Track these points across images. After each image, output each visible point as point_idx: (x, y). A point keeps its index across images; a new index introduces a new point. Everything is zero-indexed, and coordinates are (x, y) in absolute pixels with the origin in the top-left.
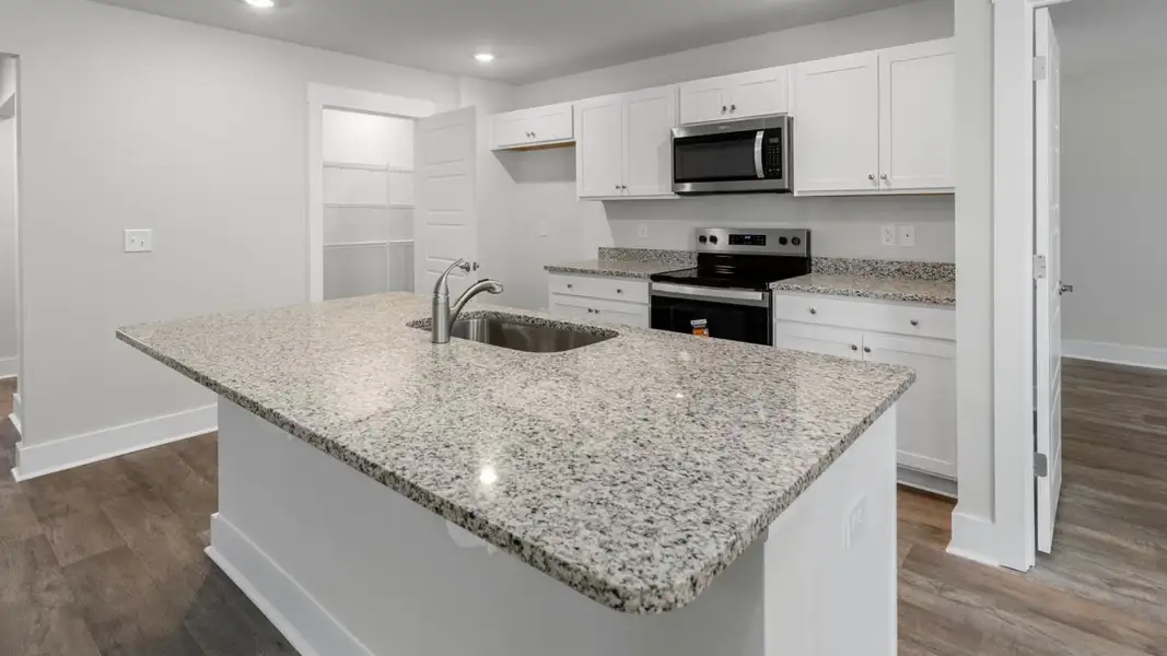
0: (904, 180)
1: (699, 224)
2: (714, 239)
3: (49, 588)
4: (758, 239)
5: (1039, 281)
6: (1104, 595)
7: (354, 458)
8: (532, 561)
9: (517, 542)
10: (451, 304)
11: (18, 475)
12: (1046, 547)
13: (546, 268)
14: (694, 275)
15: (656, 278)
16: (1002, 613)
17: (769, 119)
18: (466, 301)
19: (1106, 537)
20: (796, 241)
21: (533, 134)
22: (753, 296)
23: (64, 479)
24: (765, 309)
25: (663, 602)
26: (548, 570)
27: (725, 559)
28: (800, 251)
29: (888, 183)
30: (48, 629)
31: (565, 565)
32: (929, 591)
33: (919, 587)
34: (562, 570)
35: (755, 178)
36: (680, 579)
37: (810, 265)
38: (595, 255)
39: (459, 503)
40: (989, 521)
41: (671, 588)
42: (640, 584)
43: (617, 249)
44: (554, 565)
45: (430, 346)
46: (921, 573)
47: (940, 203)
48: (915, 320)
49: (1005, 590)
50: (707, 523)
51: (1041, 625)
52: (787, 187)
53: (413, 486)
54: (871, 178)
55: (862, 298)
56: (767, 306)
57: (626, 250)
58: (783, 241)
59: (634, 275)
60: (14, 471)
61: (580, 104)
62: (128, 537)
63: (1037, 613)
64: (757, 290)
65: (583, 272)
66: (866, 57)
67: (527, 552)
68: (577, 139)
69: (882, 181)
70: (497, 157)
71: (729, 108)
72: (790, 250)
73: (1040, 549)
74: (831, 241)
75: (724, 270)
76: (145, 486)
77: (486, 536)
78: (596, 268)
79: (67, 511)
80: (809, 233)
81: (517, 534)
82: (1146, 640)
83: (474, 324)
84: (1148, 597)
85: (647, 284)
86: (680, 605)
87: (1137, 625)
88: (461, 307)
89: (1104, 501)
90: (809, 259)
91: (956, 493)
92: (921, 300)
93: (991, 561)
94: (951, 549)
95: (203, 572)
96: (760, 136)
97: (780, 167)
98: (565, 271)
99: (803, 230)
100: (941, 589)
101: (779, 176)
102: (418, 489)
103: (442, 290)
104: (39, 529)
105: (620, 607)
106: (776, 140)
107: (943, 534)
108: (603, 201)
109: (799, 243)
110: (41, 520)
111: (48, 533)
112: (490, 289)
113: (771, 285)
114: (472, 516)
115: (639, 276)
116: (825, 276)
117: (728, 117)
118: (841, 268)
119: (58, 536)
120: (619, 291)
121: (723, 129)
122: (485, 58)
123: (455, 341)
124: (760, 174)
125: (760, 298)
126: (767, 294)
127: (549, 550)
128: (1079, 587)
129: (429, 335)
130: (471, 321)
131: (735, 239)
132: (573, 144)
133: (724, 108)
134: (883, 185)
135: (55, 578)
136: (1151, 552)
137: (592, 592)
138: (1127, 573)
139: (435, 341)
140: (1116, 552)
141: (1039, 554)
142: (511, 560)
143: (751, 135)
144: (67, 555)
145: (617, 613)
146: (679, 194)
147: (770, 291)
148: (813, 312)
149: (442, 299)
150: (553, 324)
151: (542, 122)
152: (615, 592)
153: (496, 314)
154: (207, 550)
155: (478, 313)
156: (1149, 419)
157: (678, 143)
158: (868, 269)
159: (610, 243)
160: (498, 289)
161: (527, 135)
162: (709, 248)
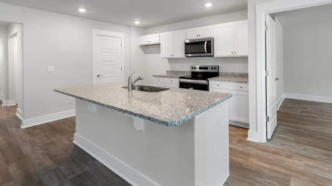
0: (240, 53)
1: (192, 64)
2: (195, 68)
3: (37, 150)
4: (206, 68)
5: (267, 77)
6: (281, 147)
7: (117, 109)
8: (152, 121)
9: (150, 118)
10: (132, 82)
11: (22, 127)
12: (269, 138)
13: (153, 76)
14: (191, 77)
15: (181, 78)
16: (257, 151)
17: (208, 38)
18: (135, 82)
19: (284, 136)
20: (215, 68)
21: (149, 41)
22: (204, 82)
23: (34, 128)
24: (207, 85)
25: (174, 124)
26: (155, 122)
27: (185, 120)
28: (216, 71)
29: (236, 54)
30: (39, 157)
31: (158, 120)
32: (241, 147)
33: (239, 146)
34: (158, 121)
35: (204, 53)
36: (177, 121)
37: (219, 74)
38: (166, 73)
39: (139, 113)
40: (256, 132)
41: (175, 122)
42: (170, 121)
43: (171, 71)
44: (156, 120)
45: (128, 91)
46: (240, 144)
47: (245, 59)
48: (241, 86)
49: (258, 147)
50: (183, 115)
51: (264, 153)
52: (212, 55)
53: (130, 112)
54: (232, 53)
55: (229, 82)
56: (207, 84)
57: (173, 71)
58: (212, 68)
59: (175, 77)
60: (21, 126)
61: (161, 34)
62: (54, 140)
63: (264, 151)
64: (205, 80)
65: (163, 77)
66: (231, 24)
67: (152, 119)
68: (161, 43)
69: (235, 54)
70: (140, 47)
71: (198, 36)
72: (214, 71)
73: (268, 138)
74: (224, 68)
75: (200, 76)
76: (55, 129)
77: (144, 118)
78: (166, 75)
79: (37, 134)
80: (218, 67)
81: (150, 117)
82: (287, 155)
83: (136, 88)
84: (290, 147)
85: (178, 80)
86: (177, 125)
87: (286, 152)
88: (134, 83)
89: (286, 129)
90: (218, 73)
91: (249, 127)
92: (243, 82)
93: (257, 141)
94: (247, 139)
95: (73, 146)
96: (206, 42)
97: (211, 50)
98: (158, 76)
99: (217, 66)
100: (244, 147)
101: (210, 52)
102: (131, 112)
103: (130, 79)
104: (31, 138)
105: (167, 125)
106: (210, 44)
107: (246, 136)
108: (168, 59)
109: (216, 69)
110: (31, 136)
111: (33, 139)
112: (141, 79)
113: (208, 79)
114: (142, 115)
115: (176, 77)
116: (222, 77)
117: (198, 38)
118: (226, 75)
119: (36, 140)
120: (171, 81)
121: (197, 41)
122: (137, 22)
123: (133, 90)
124: (206, 52)
125: (206, 82)
126: (207, 81)
127: (155, 118)
128: (275, 146)
129: (128, 90)
130: (136, 87)
131: (200, 68)
132: (160, 44)
133: (197, 36)
134: (235, 55)
135: (38, 148)
136: (294, 139)
137: (163, 124)
138: (287, 143)
139: (129, 90)
140: (285, 139)
141: (267, 139)
142: (149, 121)
143: (204, 42)
144: (40, 143)
145: (167, 126)
146: (187, 57)
147: (208, 80)
148: (218, 85)
149: (130, 81)
150: (155, 87)
151: (152, 38)
152: (166, 123)
153: (142, 85)
154: (73, 142)
155: (137, 85)
156: (302, 112)
157: (186, 44)
158: (232, 75)
159: (169, 70)
160: (143, 79)
161: (148, 42)
162: (194, 70)
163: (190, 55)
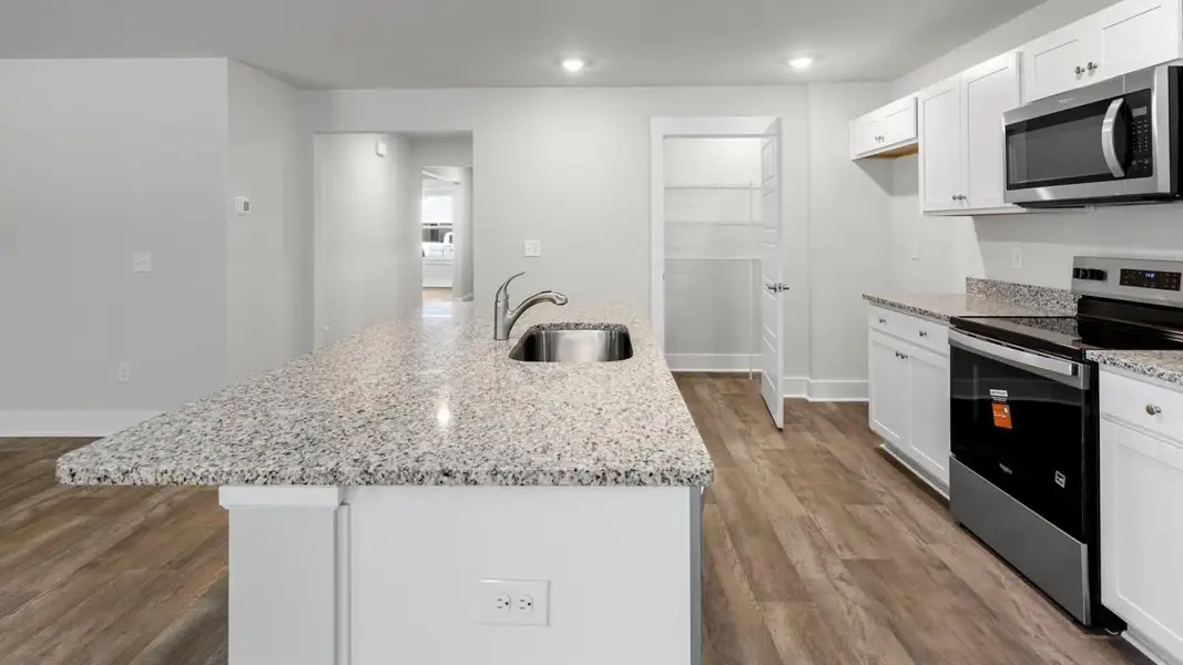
2: (1100, 276)
4: (1169, 281)
13: (865, 297)
17: (1130, 79)
21: (881, 138)
35: (1109, 177)
38: (962, 288)
43: (986, 282)
52: (1165, 190)
56: (1082, 386)
57: (995, 284)
59: (934, 316)
61: (922, 95)
65: (892, 306)
68: (917, 141)
70: (861, 166)
71: (1086, 69)
85: (947, 329)
96: (1114, 108)
97: (1150, 157)
101: (1147, 172)
103: (502, 296)
106: (1142, 111)
112: (552, 300)
113: (1088, 354)
115: (939, 318)
117: (1088, 80)
120: (922, 335)
124: (1114, 169)
125: (1068, 372)
126: (1084, 367)
131: (1130, 277)
132: (916, 147)
133: (1079, 71)
139: (495, 337)
143: (1102, 107)
147: (1092, 363)
149: (500, 304)
151: (889, 124)
157: (1010, 131)
159: (980, 273)
161: (876, 139)
162: (1093, 288)
163: (1044, 194)
